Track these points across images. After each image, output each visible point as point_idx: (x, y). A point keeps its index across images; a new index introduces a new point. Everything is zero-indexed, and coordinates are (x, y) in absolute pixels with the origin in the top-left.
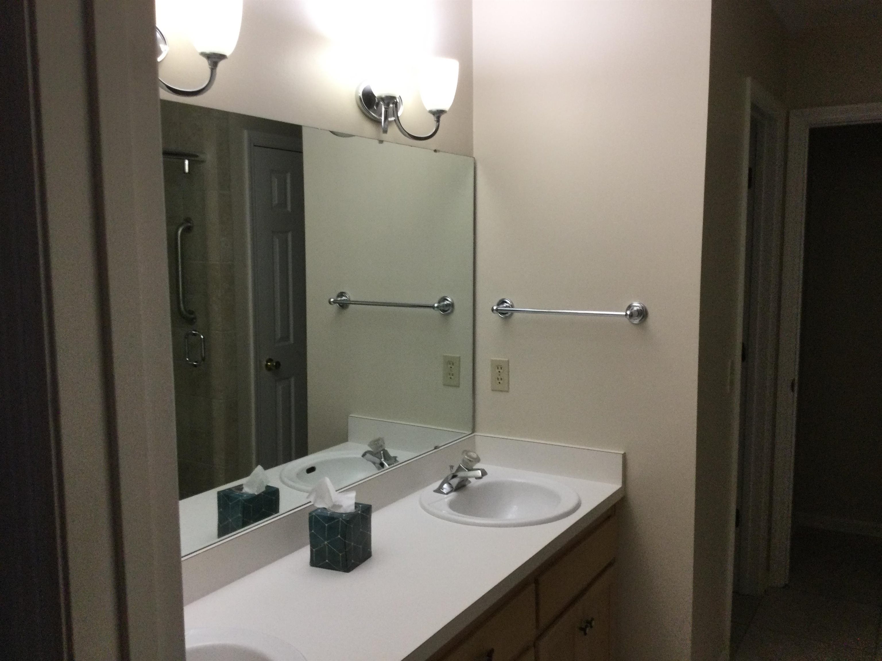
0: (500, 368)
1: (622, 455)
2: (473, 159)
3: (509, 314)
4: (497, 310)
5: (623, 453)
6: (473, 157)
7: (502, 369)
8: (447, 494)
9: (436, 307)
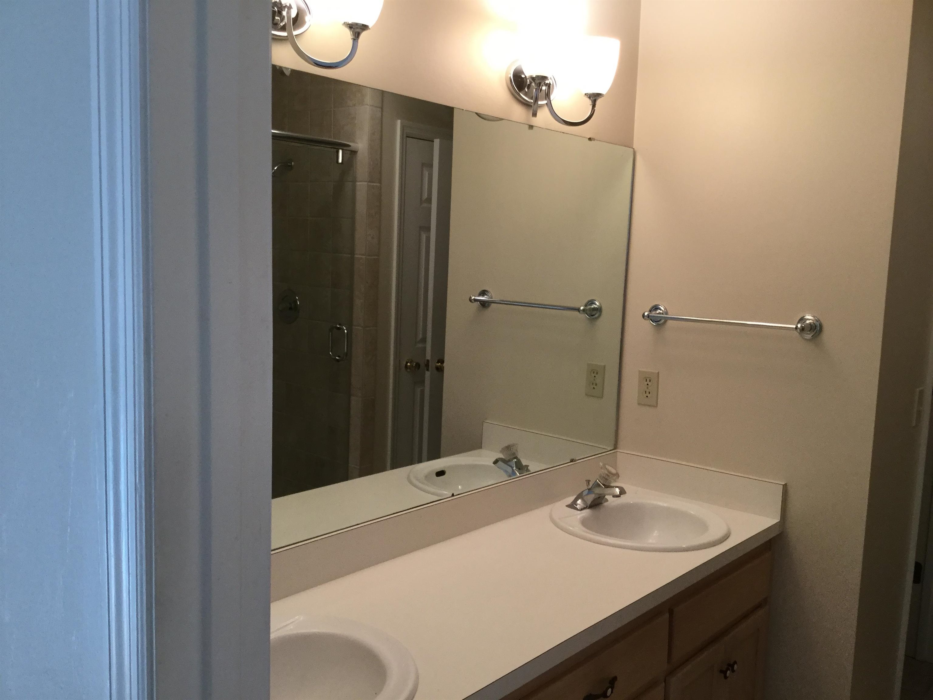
0: (648, 380)
1: (782, 486)
2: (633, 149)
3: (663, 321)
4: (648, 316)
5: (783, 484)
6: (632, 148)
7: (651, 381)
8: (582, 510)
9: (582, 310)
